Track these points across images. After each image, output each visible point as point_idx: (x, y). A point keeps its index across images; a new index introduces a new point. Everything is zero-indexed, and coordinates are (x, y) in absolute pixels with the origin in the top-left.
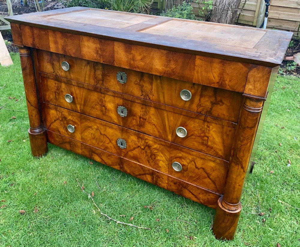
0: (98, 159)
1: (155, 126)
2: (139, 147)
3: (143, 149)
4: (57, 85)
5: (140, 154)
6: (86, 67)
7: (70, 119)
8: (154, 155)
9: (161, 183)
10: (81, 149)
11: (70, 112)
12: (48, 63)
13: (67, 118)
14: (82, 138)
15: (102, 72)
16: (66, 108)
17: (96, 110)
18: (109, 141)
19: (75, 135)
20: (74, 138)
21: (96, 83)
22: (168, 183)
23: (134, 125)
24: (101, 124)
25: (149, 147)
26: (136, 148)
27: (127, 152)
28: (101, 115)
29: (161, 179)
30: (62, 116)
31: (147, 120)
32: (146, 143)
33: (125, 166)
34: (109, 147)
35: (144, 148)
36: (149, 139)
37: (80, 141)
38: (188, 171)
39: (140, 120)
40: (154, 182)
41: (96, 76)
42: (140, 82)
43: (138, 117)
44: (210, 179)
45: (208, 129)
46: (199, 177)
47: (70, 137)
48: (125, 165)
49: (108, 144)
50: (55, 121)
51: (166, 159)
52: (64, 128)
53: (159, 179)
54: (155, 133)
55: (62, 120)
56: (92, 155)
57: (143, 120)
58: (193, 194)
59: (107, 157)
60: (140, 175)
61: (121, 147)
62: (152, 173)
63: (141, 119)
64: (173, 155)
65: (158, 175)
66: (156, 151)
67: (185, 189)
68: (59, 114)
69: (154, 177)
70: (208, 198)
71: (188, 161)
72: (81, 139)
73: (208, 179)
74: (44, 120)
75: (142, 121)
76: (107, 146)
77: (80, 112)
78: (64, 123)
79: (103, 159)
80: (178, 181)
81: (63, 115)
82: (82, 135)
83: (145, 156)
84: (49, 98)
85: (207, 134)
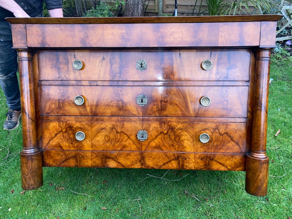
0: (114, 165)
1: (177, 106)
2: (161, 133)
3: (166, 134)
4: (61, 91)
5: (162, 141)
6: (100, 64)
7: (77, 127)
8: (179, 136)
9: (187, 164)
10: (91, 160)
11: (78, 118)
12: (52, 68)
13: (73, 127)
14: (93, 146)
15: (120, 65)
16: (72, 115)
17: (112, 108)
18: (127, 138)
19: (83, 145)
20: (82, 149)
21: (113, 77)
22: (195, 162)
23: (155, 111)
24: (118, 121)
25: (172, 129)
26: (158, 135)
27: (149, 143)
28: (117, 112)
29: (188, 159)
30: (67, 126)
31: (168, 102)
32: (169, 127)
33: (147, 161)
34: (127, 145)
35: (167, 132)
36: (172, 120)
37: (90, 149)
38: (213, 141)
39: (161, 104)
40: (181, 167)
41: (112, 70)
42: (160, 65)
43: (159, 101)
44: (234, 141)
45: (227, 93)
46: (224, 143)
47: (75, 149)
48: (147, 159)
49: (126, 141)
50: (56, 135)
51: (191, 137)
52: (68, 141)
53: (185, 161)
54: (177, 112)
55: (66, 131)
56: (106, 162)
57: (164, 104)
58: (220, 164)
59: (125, 158)
60: (164, 164)
61: (142, 140)
62: (178, 157)
63: (163, 103)
64: (197, 130)
65: (184, 157)
66: (180, 131)
67: (213, 161)
68: (62, 125)
69: (179, 161)
70: (235, 162)
71: (212, 130)
72: (92, 147)
73: (232, 142)
74: (40, 139)
75: (163, 104)
76: (125, 144)
77: (90, 115)
78: (68, 134)
79: (120, 161)
80: (205, 155)
81: (68, 124)
82: (93, 141)
83: (169, 140)
84: (49, 109)
85: (226, 99)
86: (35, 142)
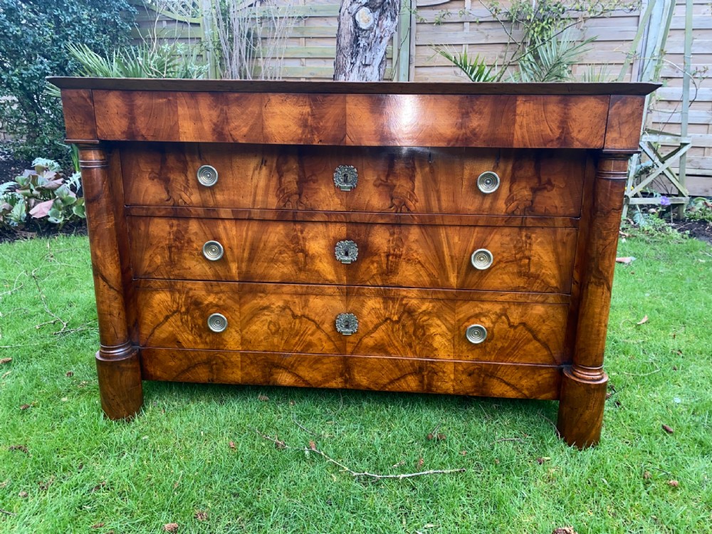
0: (287, 380)
1: (421, 264)
2: (387, 319)
3: (397, 322)
4: (175, 229)
5: (389, 336)
6: (256, 172)
7: (211, 303)
8: (423, 327)
9: (439, 384)
10: (242, 369)
11: (212, 286)
12: (153, 180)
13: (201, 303)
14: (244, 341)
15: (299, 176)
16: (199, 278)
17: (282, 265)
18: (314, 327)
19: (223, 339)
20: (221, 347)
21: (283, 201)
22: (455, 379)
23: (374, 275)
24: (296, 293)
25: (410, 312)
26: (381, 324)
27: (361, 340)
28: (293, 273)
29: (441, 374)
30: (189, 301)
31: (402, 257)
32: (402, 307)
33: (356, 374)
34: (315, 342)
35: (400, 318)
36: (410, 295)
37: (238, 349)
38: (495, 339)
39: (388, 260)
40: (425, 387)
41: (283, 187)
42: (387, 179)
43: (382, 254)
44: (539, 341)
45: (528, 241)
46: (517, 344)
47: (208, 347)
48: (356, 371)
49: (312, 334)
50: (167, 318)
51: (448, 329)
52: (191, 331)
53: (435, 377)
54: (421, 279)
55: (187, 312)
56: (272, 375)
57: (394, 260)
58: (508, 384)
59: (311, 367)
60: (392, 382)
61: (347, 332)
62: (420, 368)
63: (390, 258)
64: (461, 316)
65: (434, 369)
66: (425, 318)
67: (492, 379)
68: (179, 298)
69: (423, 376)
70: (538, 382)
71: (493, 317)
72: (242, 344)
73: (534, 341)
74: (134, 326)
75: (391, 262)
76: (311, 340)
77: (237, 279)
78: (193, 318)
79: (301, 373)
80: (476, 367)
81: (191, 297)
82: (244, 333)
83: (403, 336)
84: (150, 266)
85: (527, 253)
86: (124, 335)
